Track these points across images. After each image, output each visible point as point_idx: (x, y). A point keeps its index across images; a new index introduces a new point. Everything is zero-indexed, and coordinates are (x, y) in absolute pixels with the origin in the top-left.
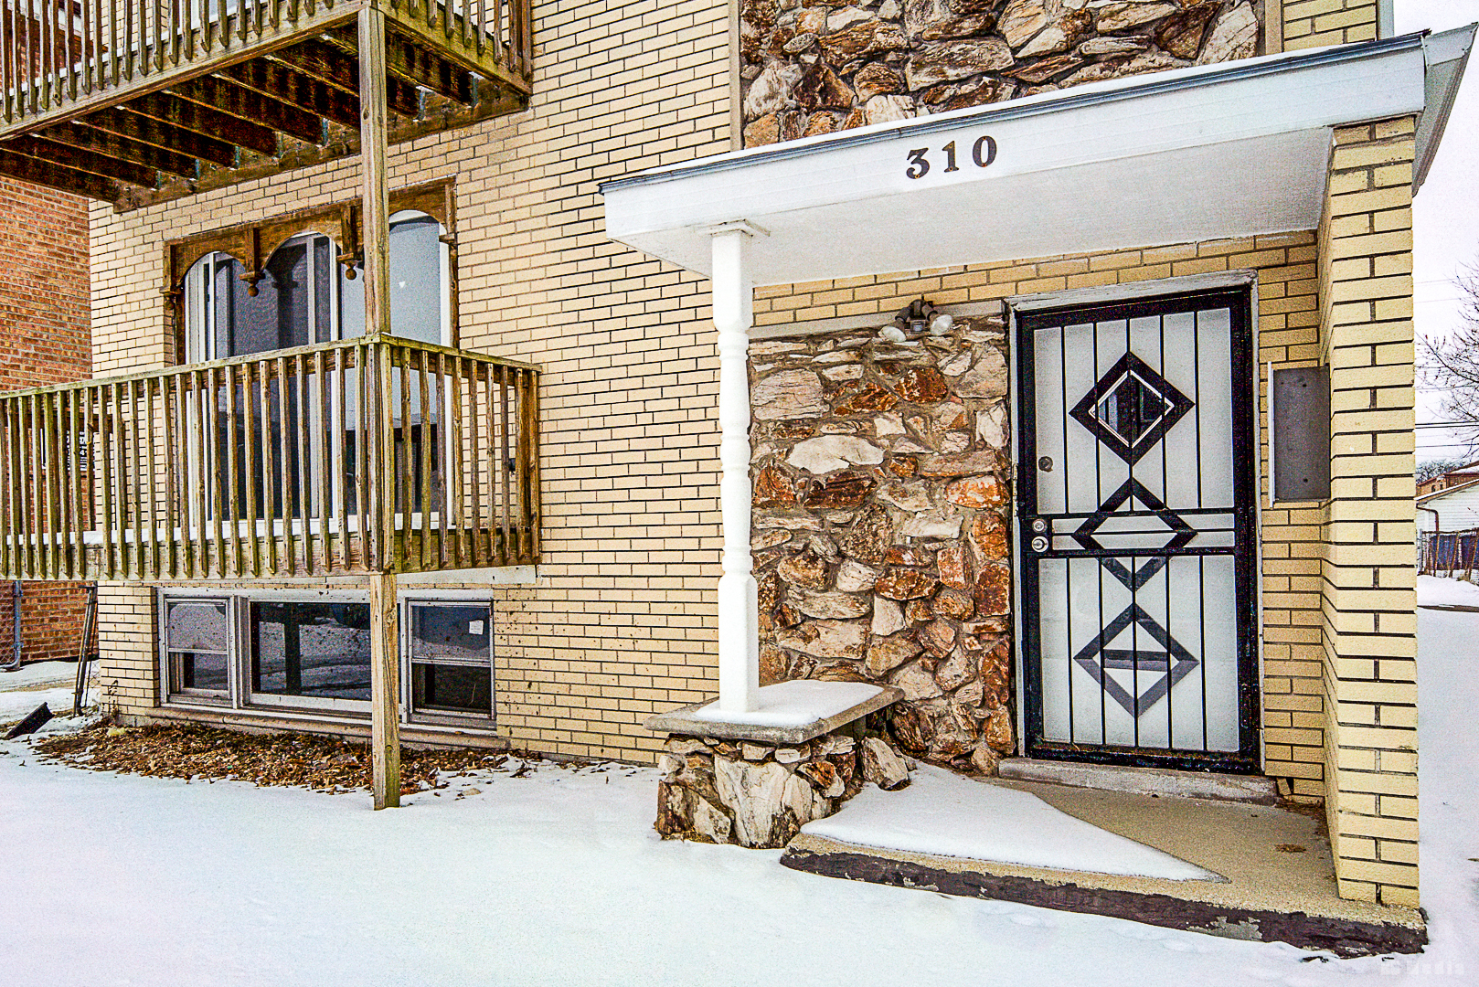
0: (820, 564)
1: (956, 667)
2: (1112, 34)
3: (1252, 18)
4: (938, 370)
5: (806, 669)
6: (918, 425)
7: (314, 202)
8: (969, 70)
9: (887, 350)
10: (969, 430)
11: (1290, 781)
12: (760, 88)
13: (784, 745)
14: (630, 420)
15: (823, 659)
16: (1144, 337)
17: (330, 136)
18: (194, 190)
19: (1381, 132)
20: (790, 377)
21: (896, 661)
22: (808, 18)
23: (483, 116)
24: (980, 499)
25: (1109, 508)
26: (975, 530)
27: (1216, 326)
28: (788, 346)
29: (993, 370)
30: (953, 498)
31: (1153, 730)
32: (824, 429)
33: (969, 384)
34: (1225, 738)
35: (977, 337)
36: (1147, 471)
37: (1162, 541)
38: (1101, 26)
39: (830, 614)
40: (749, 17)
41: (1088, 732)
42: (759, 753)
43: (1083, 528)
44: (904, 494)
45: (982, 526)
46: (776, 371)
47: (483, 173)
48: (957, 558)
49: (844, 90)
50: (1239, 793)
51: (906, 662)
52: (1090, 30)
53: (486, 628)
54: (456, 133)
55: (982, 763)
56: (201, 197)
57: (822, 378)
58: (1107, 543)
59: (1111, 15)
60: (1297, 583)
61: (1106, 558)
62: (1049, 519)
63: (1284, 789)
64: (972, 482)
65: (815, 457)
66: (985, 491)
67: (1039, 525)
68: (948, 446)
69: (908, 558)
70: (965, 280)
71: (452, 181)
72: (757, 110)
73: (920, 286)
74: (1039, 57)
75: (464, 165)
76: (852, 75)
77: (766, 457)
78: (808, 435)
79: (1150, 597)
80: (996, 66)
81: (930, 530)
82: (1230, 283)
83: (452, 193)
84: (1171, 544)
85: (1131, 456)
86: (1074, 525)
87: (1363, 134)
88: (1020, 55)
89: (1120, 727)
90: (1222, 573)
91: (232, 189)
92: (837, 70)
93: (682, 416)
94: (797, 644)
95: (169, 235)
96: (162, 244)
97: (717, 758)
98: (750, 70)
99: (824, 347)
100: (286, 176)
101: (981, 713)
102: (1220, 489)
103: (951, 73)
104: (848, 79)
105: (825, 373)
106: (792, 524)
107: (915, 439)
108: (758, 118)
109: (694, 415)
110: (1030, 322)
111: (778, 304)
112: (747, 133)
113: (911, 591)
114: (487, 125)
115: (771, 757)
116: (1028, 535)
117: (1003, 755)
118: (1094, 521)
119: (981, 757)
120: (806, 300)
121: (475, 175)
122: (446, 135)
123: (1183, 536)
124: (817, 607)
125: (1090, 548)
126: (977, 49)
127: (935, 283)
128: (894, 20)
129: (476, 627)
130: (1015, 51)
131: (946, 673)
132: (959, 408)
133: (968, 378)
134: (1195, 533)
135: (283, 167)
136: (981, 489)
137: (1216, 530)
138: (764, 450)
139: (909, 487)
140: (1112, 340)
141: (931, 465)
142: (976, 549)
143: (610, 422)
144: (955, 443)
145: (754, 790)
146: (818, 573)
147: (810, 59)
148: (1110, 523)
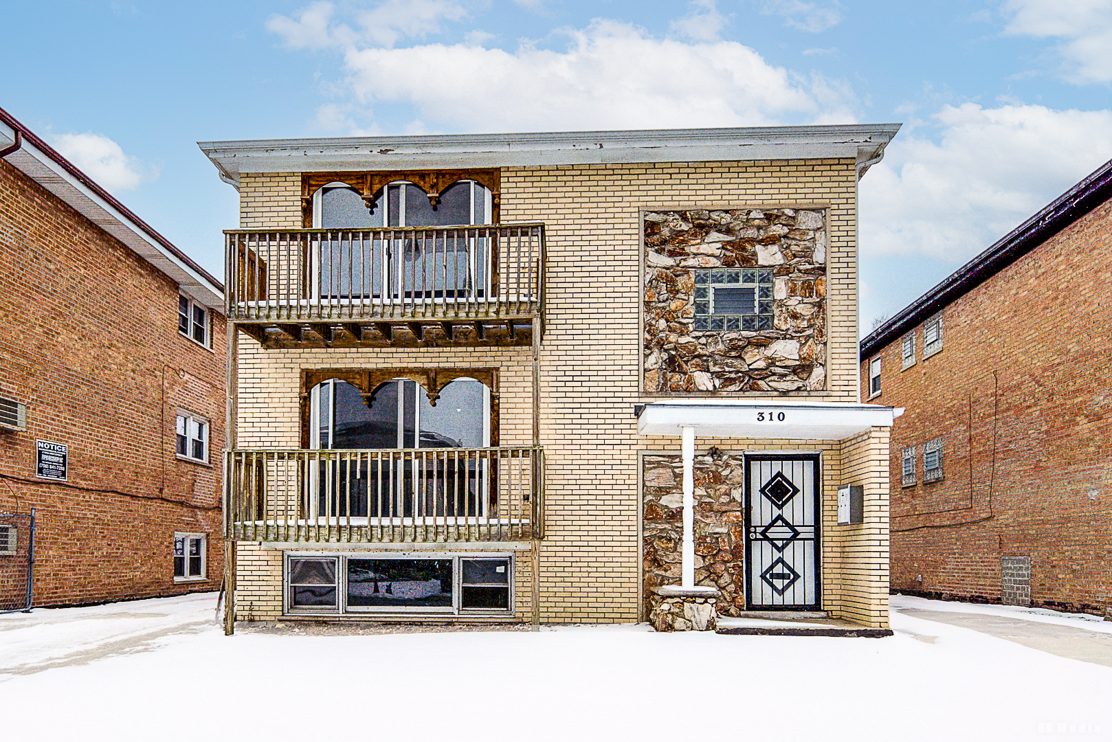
0: (673, 542)
1: (726, 579)
2: (780, 367)
3: (823, 372)
4: (719, 473)
5: (666, 582)
6: (711, 492)
7: (410, 365)
8: (733, 369)
9: (700, 464)
10: (729, 495)
11: (831, 611)
12: (652, 359)
13: (710, 597)
14: (590, 482)
15: (672, 578)
16: (787, 468)
17: (425, 336)
18: (328, 346)
19: (882, 429)
20: (661, 471)
21: (702, 578)
22: (672, 337)
23: (517, 344)
24: (735, 520)
25: (772, 524)
26: (733, 530)
27: (809, 465)
28: (661, 459)
29: (739, 473)
30: (724, 519)
31: (788, 599)
32: (674, 491)
33: (731, 479)
34: (811, 600)
35: (733, 462)
36: (787, 512)
37: (789, 536)
38: (777, 364)
39: (676, 561)
40: (649, 332)
41: (768, 602)
42: (702, 600)
43: (763, 531)
44: (707, 517)
45: (735, 529)
46: (654, 468)
47: (515, 368)
48: (726, 540)
49: (684, 366)
50: (818, 616)
51: (705, 578)
52: (773, 364)
53: (506, 569)
54: (500, 349)
55: (734, 613)
56: (329, 350)
57: (674, 472)
58: (770, 536)
59: (780, 361)
60: (834, 549)
61: (771, 540)
62: (755, 527)
63: (830, 615)
64: (731, 513)
65: (671, 501)
66: (736, 517)
67: (752, 529)
68: (722, 500)
69: (708, 540)
70: (729, 442)
71: (497, 369)
72: (651, 368)
73: (713, 442)
74: (757, 369)
75: (504, 364)
76: (688, 361)
77: (650, 501)
78: (668, 493)
79: (787, 555)
80: (743, 370)
81: (717, 530)
82: (814, 453)
83: (497, 375)
84: (792, 537)
85: (780, 507)
86: (759, 530)
87: (878, 429)
88: (751, 367)
89: (778, 600)
90: (810, 545)
91: (354, 350)
92: (681, 357)
93: (614, 482)
94: (663, 573)
95: (304, 366)
96: (299, 370)
97: (685, 603)
98: (648, 352)
99: (676, 461)
100: (394, 350)
101: (735, 595)
102: (810, 519)
103: (727, 369)
104: (686, 362)
105: (675, 470)
106: (660, 527)
107: (709, 496)
108: (650, 370)
109: (619, 482)
110: (749, 458)
111: (657, 442)
112: (646, 375)
113: (709, 552)
114: (518, 348)
115: (706, 602)
116: (748, 532)
117: (741, 610)
118: (767, 528)
119: (733, 610)
120: (669, 442)
121: (510, 369)
122: (495, 348)
123: (796, 533)
124: (671, 558)
125: (766, 538)
126: (736, 362)
127: (719, 442)
128: (703, 344)
129: (500, 569)
130: (749, 365)
131: (721, 581)
132: (727, 487)
133: (730, 476)
134: (799, 533)
135: (392, 345)
136: (736, 515)
137: (807, 532)
138: (649, 498)
139: (709, 514)
140: (777, 466)
141: (715, 507)
142: (733, 537)
143: (579, 482)
144: (724, 499)
145: (701, 613)
146: (672, 545)
147: (674, 353)
148: (772, 529)
